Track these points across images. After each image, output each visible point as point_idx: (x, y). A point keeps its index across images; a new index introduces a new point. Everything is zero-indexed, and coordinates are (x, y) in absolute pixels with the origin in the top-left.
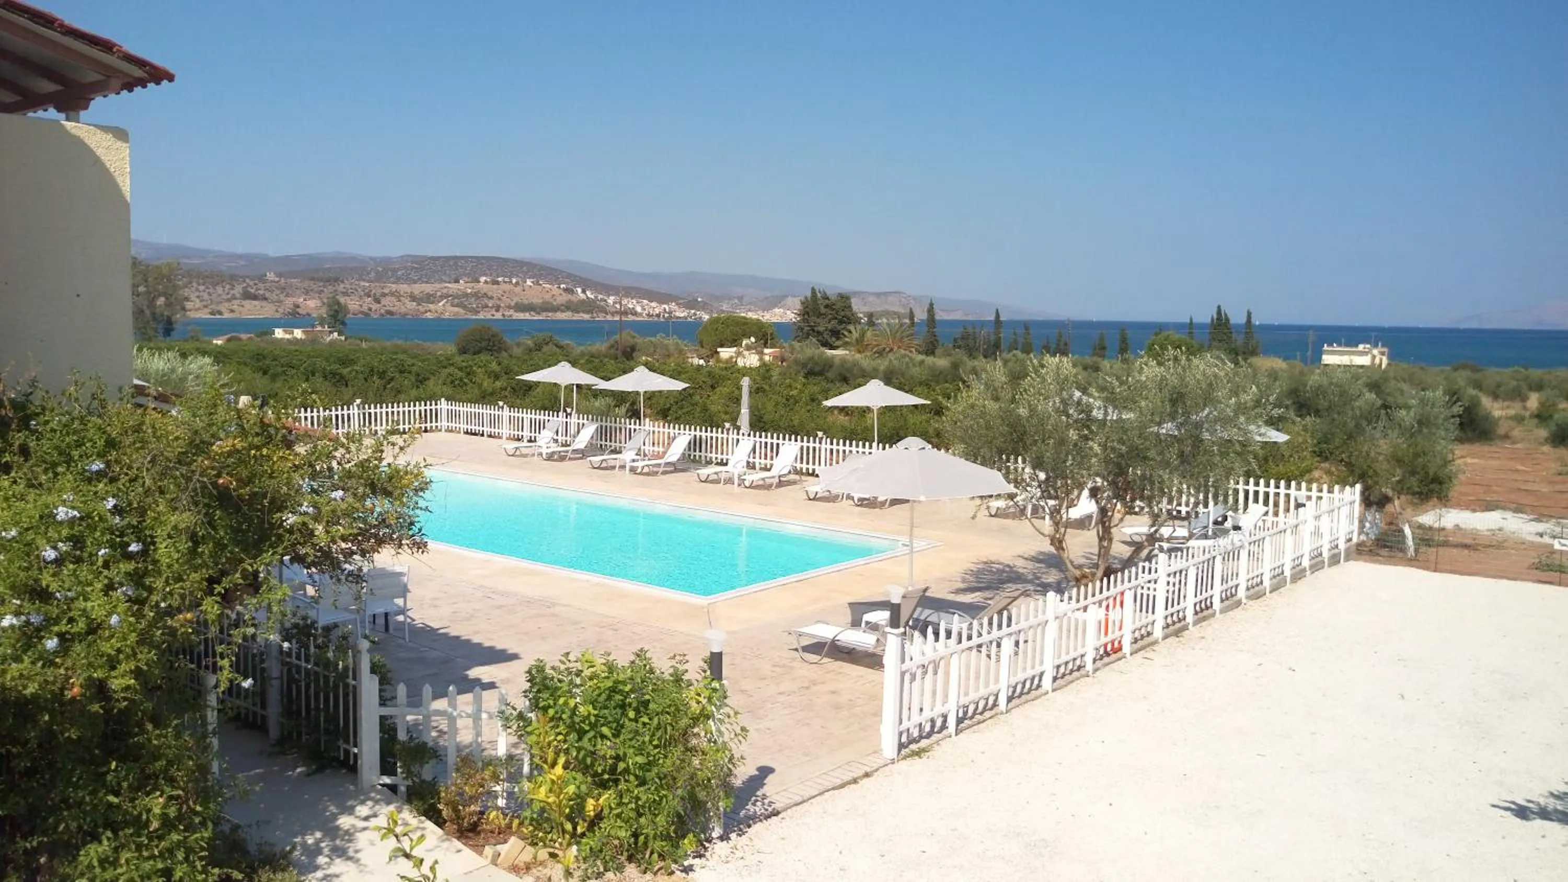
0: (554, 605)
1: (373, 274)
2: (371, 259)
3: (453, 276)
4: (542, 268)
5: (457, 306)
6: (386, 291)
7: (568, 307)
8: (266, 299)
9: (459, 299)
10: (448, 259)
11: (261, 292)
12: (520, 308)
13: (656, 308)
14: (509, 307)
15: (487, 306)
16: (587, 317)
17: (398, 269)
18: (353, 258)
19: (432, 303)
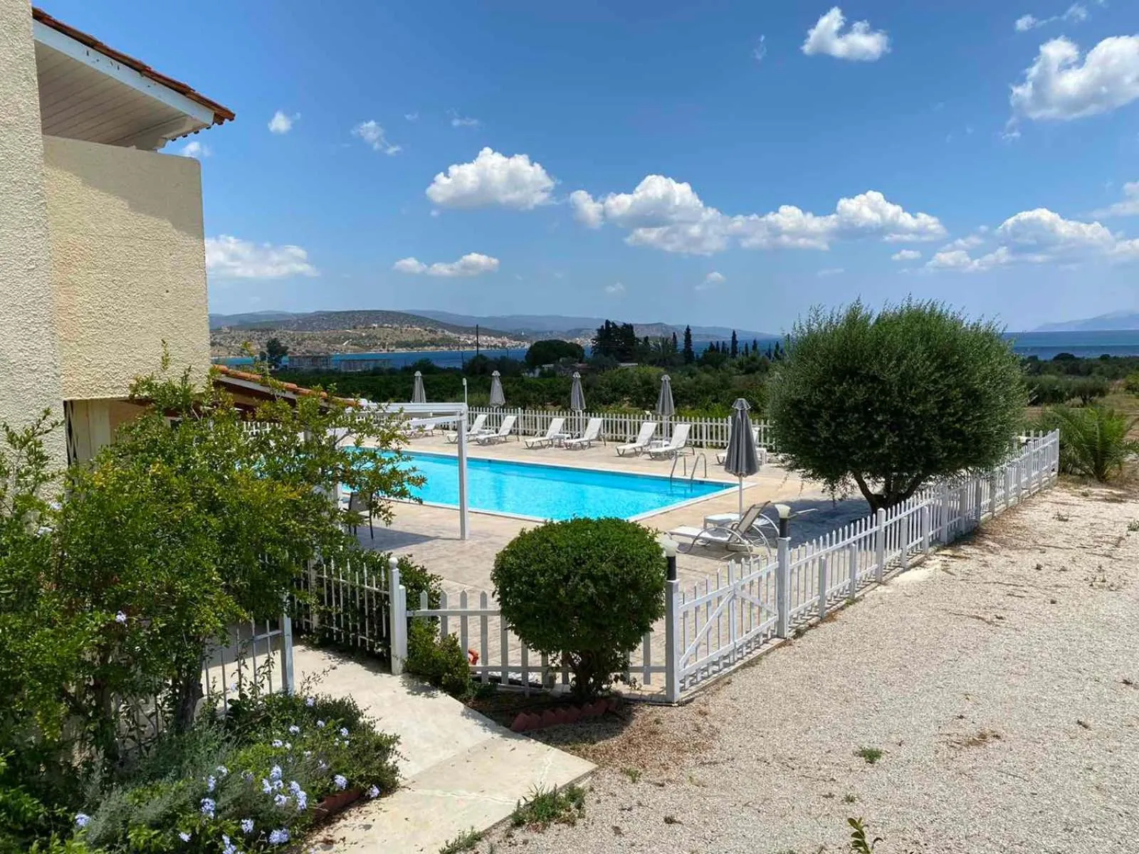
0: (490, 536)
1: (295, 325)
2: (294, 315)
3: (352, 325)
4: (414, 316)
5: (355, 345)
6: (306, 336)
7: (432, 343)
8: (222, 345)
9: (357, 341)
10: (347, 313)
11: (218, 341)
12: (399, 345)
13: (494, 341)
14: (392, 344)
15: (376, 345)
16: (446, 349)
17: (313, 321)
18: (283, 315)
19: (339, 343)
